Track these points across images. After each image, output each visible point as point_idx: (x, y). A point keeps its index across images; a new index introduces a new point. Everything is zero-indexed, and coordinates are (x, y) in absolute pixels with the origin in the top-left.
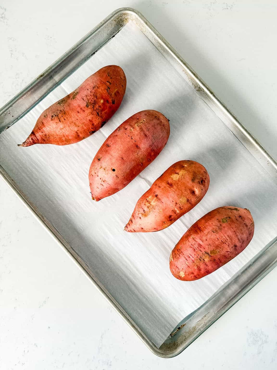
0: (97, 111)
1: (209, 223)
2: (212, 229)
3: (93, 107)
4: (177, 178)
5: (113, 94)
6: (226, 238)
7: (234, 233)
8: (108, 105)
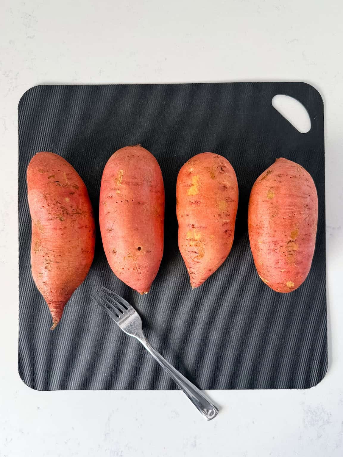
0: (75, 213)
1: (259, 213)
2: (269, 215)
3: (68, 213)
4: (196, 190)
5: (67, 181)
6: (289, 209)
7: (291, 196)
8: (76, 195)
